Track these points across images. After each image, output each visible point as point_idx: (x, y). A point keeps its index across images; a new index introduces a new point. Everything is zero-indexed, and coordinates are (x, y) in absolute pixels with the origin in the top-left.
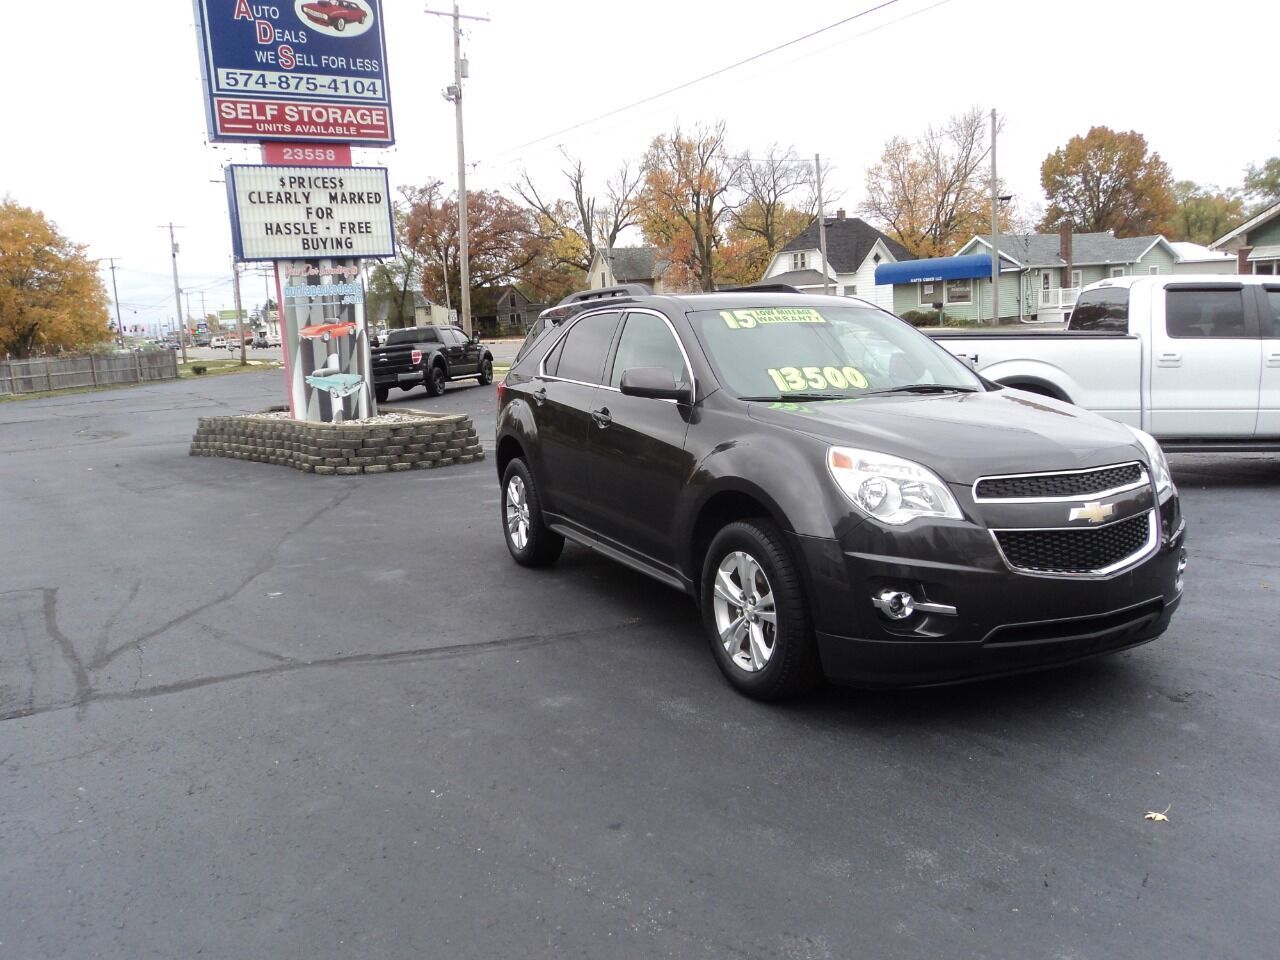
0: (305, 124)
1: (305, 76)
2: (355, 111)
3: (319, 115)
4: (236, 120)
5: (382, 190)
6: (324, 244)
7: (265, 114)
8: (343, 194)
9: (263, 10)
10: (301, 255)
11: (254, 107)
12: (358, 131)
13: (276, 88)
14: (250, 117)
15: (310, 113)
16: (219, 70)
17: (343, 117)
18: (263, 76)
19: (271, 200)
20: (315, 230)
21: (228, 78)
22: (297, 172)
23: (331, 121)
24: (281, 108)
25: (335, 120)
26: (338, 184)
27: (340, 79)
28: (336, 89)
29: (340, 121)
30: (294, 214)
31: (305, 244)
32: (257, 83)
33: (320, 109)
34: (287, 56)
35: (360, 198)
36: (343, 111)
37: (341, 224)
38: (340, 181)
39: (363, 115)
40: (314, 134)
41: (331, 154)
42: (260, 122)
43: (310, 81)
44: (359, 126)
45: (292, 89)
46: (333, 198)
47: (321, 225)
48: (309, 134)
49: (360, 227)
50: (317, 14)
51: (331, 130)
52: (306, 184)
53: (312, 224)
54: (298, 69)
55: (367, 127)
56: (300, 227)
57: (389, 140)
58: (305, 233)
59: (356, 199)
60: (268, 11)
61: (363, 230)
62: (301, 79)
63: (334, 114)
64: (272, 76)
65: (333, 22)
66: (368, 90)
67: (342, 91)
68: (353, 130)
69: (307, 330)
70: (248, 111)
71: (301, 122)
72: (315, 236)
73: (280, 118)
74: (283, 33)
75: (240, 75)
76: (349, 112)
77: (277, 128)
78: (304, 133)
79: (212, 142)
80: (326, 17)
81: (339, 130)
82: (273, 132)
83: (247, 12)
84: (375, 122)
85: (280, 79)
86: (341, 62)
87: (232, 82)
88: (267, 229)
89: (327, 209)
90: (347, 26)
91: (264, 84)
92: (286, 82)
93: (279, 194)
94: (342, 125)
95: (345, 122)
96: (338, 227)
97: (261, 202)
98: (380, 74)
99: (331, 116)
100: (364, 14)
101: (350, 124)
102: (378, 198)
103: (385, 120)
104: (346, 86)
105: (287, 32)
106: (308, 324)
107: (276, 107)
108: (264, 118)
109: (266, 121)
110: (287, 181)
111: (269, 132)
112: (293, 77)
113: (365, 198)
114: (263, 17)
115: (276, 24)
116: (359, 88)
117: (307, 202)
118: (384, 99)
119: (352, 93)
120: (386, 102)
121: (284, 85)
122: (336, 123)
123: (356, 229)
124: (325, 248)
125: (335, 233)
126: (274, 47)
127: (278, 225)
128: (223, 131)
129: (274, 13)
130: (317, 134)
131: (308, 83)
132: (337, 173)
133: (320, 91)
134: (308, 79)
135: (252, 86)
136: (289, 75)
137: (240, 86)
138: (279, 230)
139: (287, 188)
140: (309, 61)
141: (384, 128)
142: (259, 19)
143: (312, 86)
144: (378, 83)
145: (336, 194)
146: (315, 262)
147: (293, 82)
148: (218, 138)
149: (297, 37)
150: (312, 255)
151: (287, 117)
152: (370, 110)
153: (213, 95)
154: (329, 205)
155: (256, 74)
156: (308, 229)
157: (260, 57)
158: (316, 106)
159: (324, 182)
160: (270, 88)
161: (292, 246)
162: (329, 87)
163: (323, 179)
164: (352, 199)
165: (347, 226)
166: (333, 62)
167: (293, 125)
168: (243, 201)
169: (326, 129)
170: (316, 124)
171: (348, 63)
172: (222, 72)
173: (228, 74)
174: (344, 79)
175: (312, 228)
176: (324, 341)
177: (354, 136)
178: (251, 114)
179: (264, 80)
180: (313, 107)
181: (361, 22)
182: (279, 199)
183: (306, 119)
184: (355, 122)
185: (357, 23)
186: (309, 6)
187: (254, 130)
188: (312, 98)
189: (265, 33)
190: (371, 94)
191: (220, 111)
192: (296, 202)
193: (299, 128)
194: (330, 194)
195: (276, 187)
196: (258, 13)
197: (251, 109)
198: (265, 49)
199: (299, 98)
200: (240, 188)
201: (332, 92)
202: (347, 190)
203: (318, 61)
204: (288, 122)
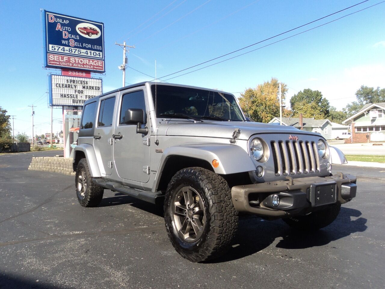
0: (77, 64)
1: (78, 49)
2: (93, 61)
4: (54, 61)
5: (100, 86)
6: (80, 101)
8: (87, 87)
9: (66, 28)
10: (72, 105)
11: (60, 57)
13: (68, 52)
14: (58, 60)
15: (78, 61)
16: (50, 45)
17: (89, 63)
18: (64, 48)
19: (63, 86)
20: (77, 97)
21: (52, 47)
22: (73, 79)
23: (85, 63)
24: (69, 58)
25: (86, 63)
27: (89, 51)
28: (87, 54)
29: (88, 64)
30: (71, 92)
31: (74, 101)
32: (62, 50)
33: (81, 59)
34: (72, 42)
35: (93, 88)
36: (89, 61)
37: (86, 96)
38: (87, 82)
39: (95, 63)
41: (84, 74)
43: (79, 51)
44: (94, 66)
45: (73, 53)
46: (84, 87)
47: (79, 96)
51: (85, 66)
52: (75, 82)
53: (76, 95)
54: (75, 47)
55: (97, 66)
56: (72, 96)
57: (103, 71)
58: (74, 98)
59: (91, 88)
60: (67, 28)
62: (76, 50)
63: (86, 61)
64: (67, 48)
65: (88, 34)
66: (98, 55)
67: (89, 55)
68: (92, 67)
69: (71, 129)
70: (58, 58)
71: (75, 63)
72: (77, 99)
73: (69, 61)
74: (72, 36)
75: (56, 47)
76: (91, 61)
77: (67, 64)
78: (76, 67)
79: (45, 67)
80: (86, 32)
81: (87, 67)
83: (60, 28)
84: (99, 65)
85: (69, 49)
86: (90, 46)
87: (54, 49)
88: (61, 96)
89: (82, 91)
90: (92, 35)
91: (64, 50)
92: (71, 50)
93: (66, 85)
94: (89, 65)
95: (90, 64)
96: (84, 97)
97: (60, 87)
98: (102, 51)
100: (98, 32)
102: (99, 88)
103: (102, 65)
104: (91, 53)
105: (73, 35)
106: (73, 127)
107: (67, 58)
108: (63, 61)
110: (69, 81)
111: (64, 65)
112: (74, 49)
113: (94, 88)
114: (65, 30)
115: (69, 33)
116: (95, 54)
117: (75, 88)
118: (102, 58)
119: (92, 55)
120: (103, 59)
121: (71, 51)
122: (86, 64)
123: (91, 98)
124: (80, 103)
126: (68, 39)
127: (65, 94)
129: (69, 29)
130: (80, 67)
131: (78, 51)
132: (86, 80)
133: (82, 54)
134: (79, 50)
135: (60, 51)
136: (72, 48)
137: (56, 50)
139: (69, 83)
140: (79, 45)
141: (102, 67)
142: (64, 31)
143: (79, 52)
144: (101, 53)
145: (85, 86)
146: (76, 107)
147: (73, 51)
148: (49, 66)
150: (75, 105)
151: (71, 61)
152: (98, 61)
153: (47, 52)
154: (82, 89)
155: (62, 47)
156: (75, 97)
157: (63, 42)
158: (80, 59)
159: (81, 82)
160: (65, 52)
161: (69, 102)
162: (85, 53)
163: (81, 81)
164: (90, 88)
165: (88, 96)
166: (87, 46)
167: (73, 64)
168: (54, 86)
169: (83, 66)
170: (80, 64)
171: (92, 46)
172: (51, 46)
173: (52, 46)
174: (90, 51)
175: (76, 96)
176: (77, 133)
177: (92, 69)
178: (59, 59)
181: (97, 35)
182: (66, 86)
183: (77, 62)
184: (93, 64)
185: (96, 35)
186: (81, 28)
187: (60, 65)
188: (79, 56)
189: (65, 35)
190: (98, 56)
191: (49, 58)
192: (72, 88)
193: (75, 65)
194: (83, 86)
195: (65, 83)
196: (64, 29)
197: (59, 58)
198: (65, 40)
199: (75, 56)
200: (53, 82)
201: (86, 55)
202: (89, 85)
203: (82, 45)
204: (71, 63)
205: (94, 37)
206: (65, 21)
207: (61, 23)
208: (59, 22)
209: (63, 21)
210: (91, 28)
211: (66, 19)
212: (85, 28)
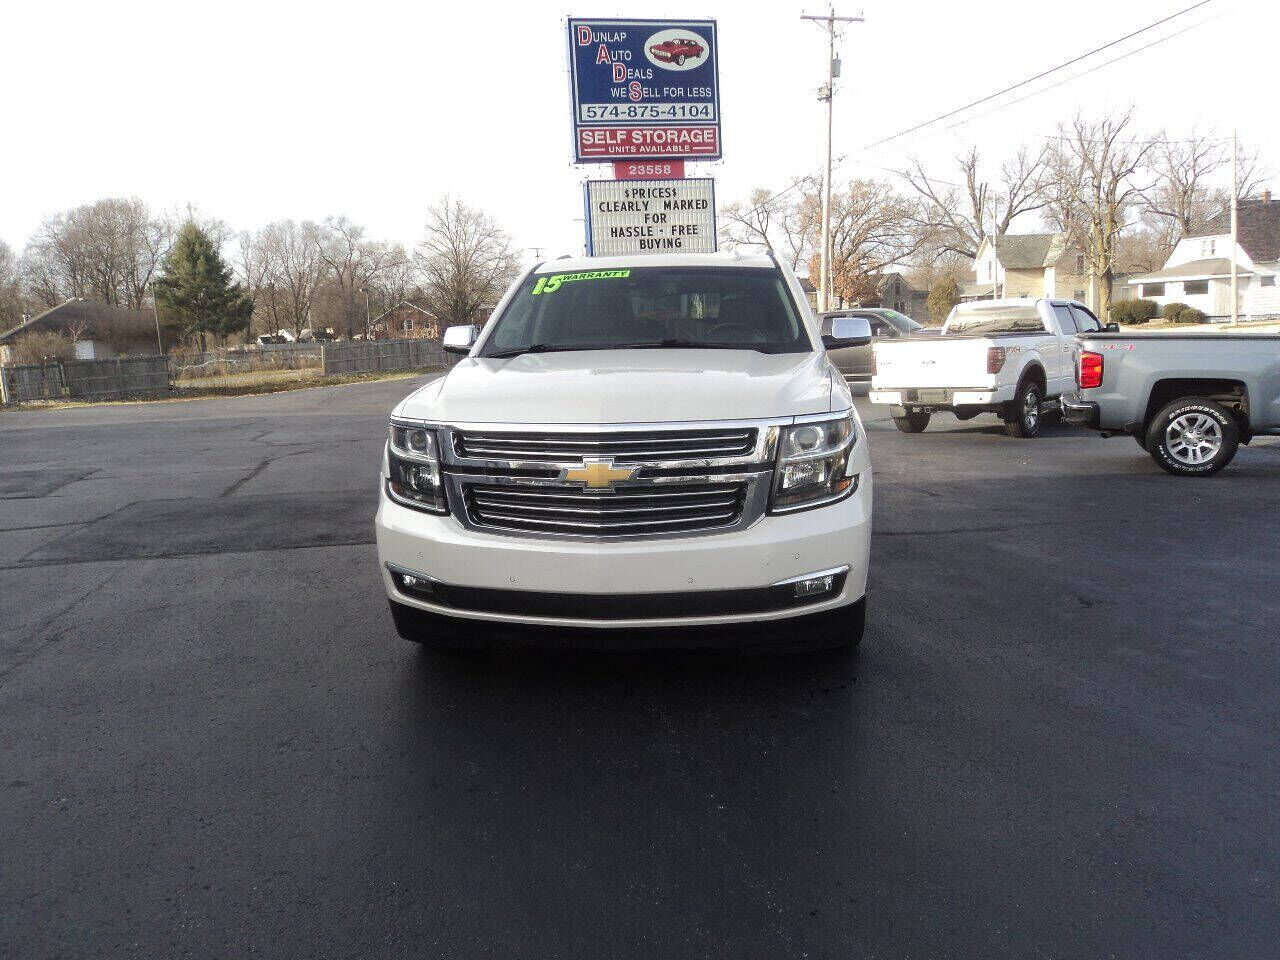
0: (648, 145)
1: (649, 105)
2: (689, 131)
3: (660, 137)
4: (594, 145)
5: (708, 198)
6: (658, 244)
7: (616, 139)
8: (676, 202)
9: (619, 54)
11: (608, 133)
12: (691, 148)
13: (626, 117)
14: (604, 142)
15: (652, 136)
16: (582, 106)
17: (679, 137)
18: (616, 108)
19: (617, 209)
20: (651, 233)
21: (589, 111)
22: (639, 185)
23: (669, 141)
24: (629, 133)
25: (673, 140)
26: (672, 193)
27: (678, 106)
28: (674, 114)
29: (676, 141)
30: (634, 220)
31: (642, 244)
32: (611, 113)
33: (661, 132)
34: (636, 90)
35: (690, 205)
36: (680, 132)
37: (673, 227)
38: (674, 191)
39: (696, 135)
40: (654, 153)
41: (667, 169)
42: (612, 145)
43: (654, 109)
44: (692, 144)
45: (639, 117)
46: (667, 205)
47: (656, 227)
48: (650, 153)
49: (688, 229)
50: (662, 53)
51: (669, 148)
52: (646, 194)
53: (649, 228)
54: (644, 100)
55: (699, 144)
56: (639, 230)
57: (718, 154)
58: (643, 235)
59: (687, 206)
60: (623, 54)
61: (691, 231)
62: (646, 108)
63: (671, 135)
64: (623, 107)
65: (675, 59)
66: (701, 113)
67: (679, 115)
68: (687, 147)
70: (603, 137)
71: (644, 143)
72: (651, 237)
73: (628, 141)
74: (634, 72)
75: (597, 108)
76: (685, 132)
77: (625, 149)
78: (647, 153)
79: (575, 164)
80: (669, 55)
81: (675, 148)
82: (622, 153)
83: (606, 57)
84: (706, 140)
85: (629, 109)
86: (680, 91)
88: (612, 232)
89: (662, 214)
90: (687, 60)
91: (617, 114)
92: (634, 112)
93: (624, 204)
94: (678, 144)
95: (681, 141)
96: (669, 230)
97: (609, 211)
98: (713, 99)
99: (669, 137)
100: (702, 49)
101: (685, 142)
102: (704, 204)
103: (715, 136)
104: (683, 111)
105: (637, 71)
107: (625, 132)
108: (615, 142)
109: (617, 145)
110: (631, 194)
111: (618, 153)
112: (640, 107)
113: (694, 205)
114: (619, 60)
115: (628, 65)
116: (694, 112)
117: (646, 209)
118: (714, 120)
119: (688, 116)
120: (717, 122)
121: (632, 114)
122: (673, 143)
123: (685, 231)
124: (659, 247)
125: (668, 234)
126: (626, 84)
127: (621, 229)
128: (584, 154)
130: (657, 153)
131: (652, 111)
132: (670, 184)
133: (661, 117)
134: (652, 107)
135: (607, 116)
136: (637, 105)
137: (598, 118)
138: (622, 233)
139: (631, 199)
140: (653, 93)
141: (714, 145)
142: (615, 61)
143: (654, 114)
144: (710, 106)
145: (670, 202)
147: (639, 111)
148: (579, 161)
149: (645, 74)
151: (634, 140)
152: (702, 130)
153: (579, 125)
154: (663, 211)
155: (611, 106)
156: (645, 232)
157: (614, 92)
158: (656, 130)
159: (660, 193)
160: (620, 117)
161: (633, 247)
162: (669, 113)
163: (660, 189)
164: (683, 206)
165: (678, 228)
166: (673, 92)
167: (638, 146)
168: (595, 212)
169: (665, 148)
170: (657, 145)
171: (685, 92)
172: (585, 107)
173: (589, 108)
174: (681, 105)
175: (649, 231)
177: (688, 153)
178: (605, 139)
179: (616, 111)
180: (655, 130)
181: (698, 57)
182: (624, 208)
183: (649, 141)
184: (689, 141)
185: (695, 58)
186: (657, 47)
187: (607, 153)
188: (654, 124)
189: (619, 72)
190: (703, 116)
191: (582, 139)
192: (637, 210)
193: (642, 149)
194: (665, 202)
195: (621, 198)
196: (614, 57)
197: (605, 136)
198: (619, 86)
199: (643, 124)
200: (593, 200)
201: (671, 117)
202: (679, 198)
203: (661, 92)
204: (634, 144)
205: (691, 64)
206: (616, 37)
207: (608, 44)
208: (604, 42)
209: (612, 37)
210: (682, 41)
211: (619, 29)
212: (668, 45)
